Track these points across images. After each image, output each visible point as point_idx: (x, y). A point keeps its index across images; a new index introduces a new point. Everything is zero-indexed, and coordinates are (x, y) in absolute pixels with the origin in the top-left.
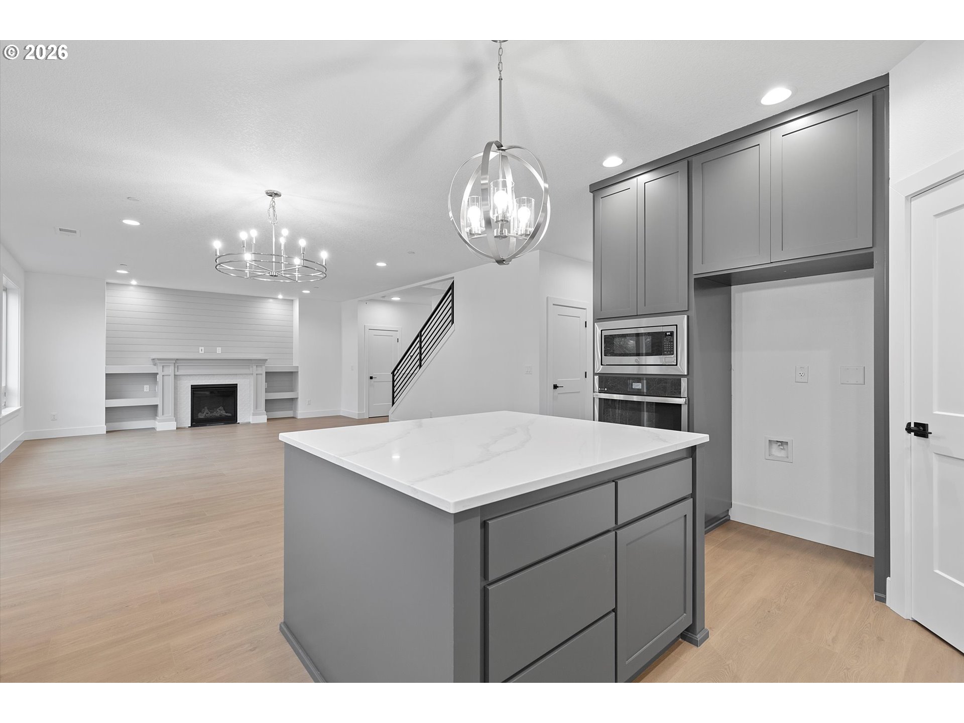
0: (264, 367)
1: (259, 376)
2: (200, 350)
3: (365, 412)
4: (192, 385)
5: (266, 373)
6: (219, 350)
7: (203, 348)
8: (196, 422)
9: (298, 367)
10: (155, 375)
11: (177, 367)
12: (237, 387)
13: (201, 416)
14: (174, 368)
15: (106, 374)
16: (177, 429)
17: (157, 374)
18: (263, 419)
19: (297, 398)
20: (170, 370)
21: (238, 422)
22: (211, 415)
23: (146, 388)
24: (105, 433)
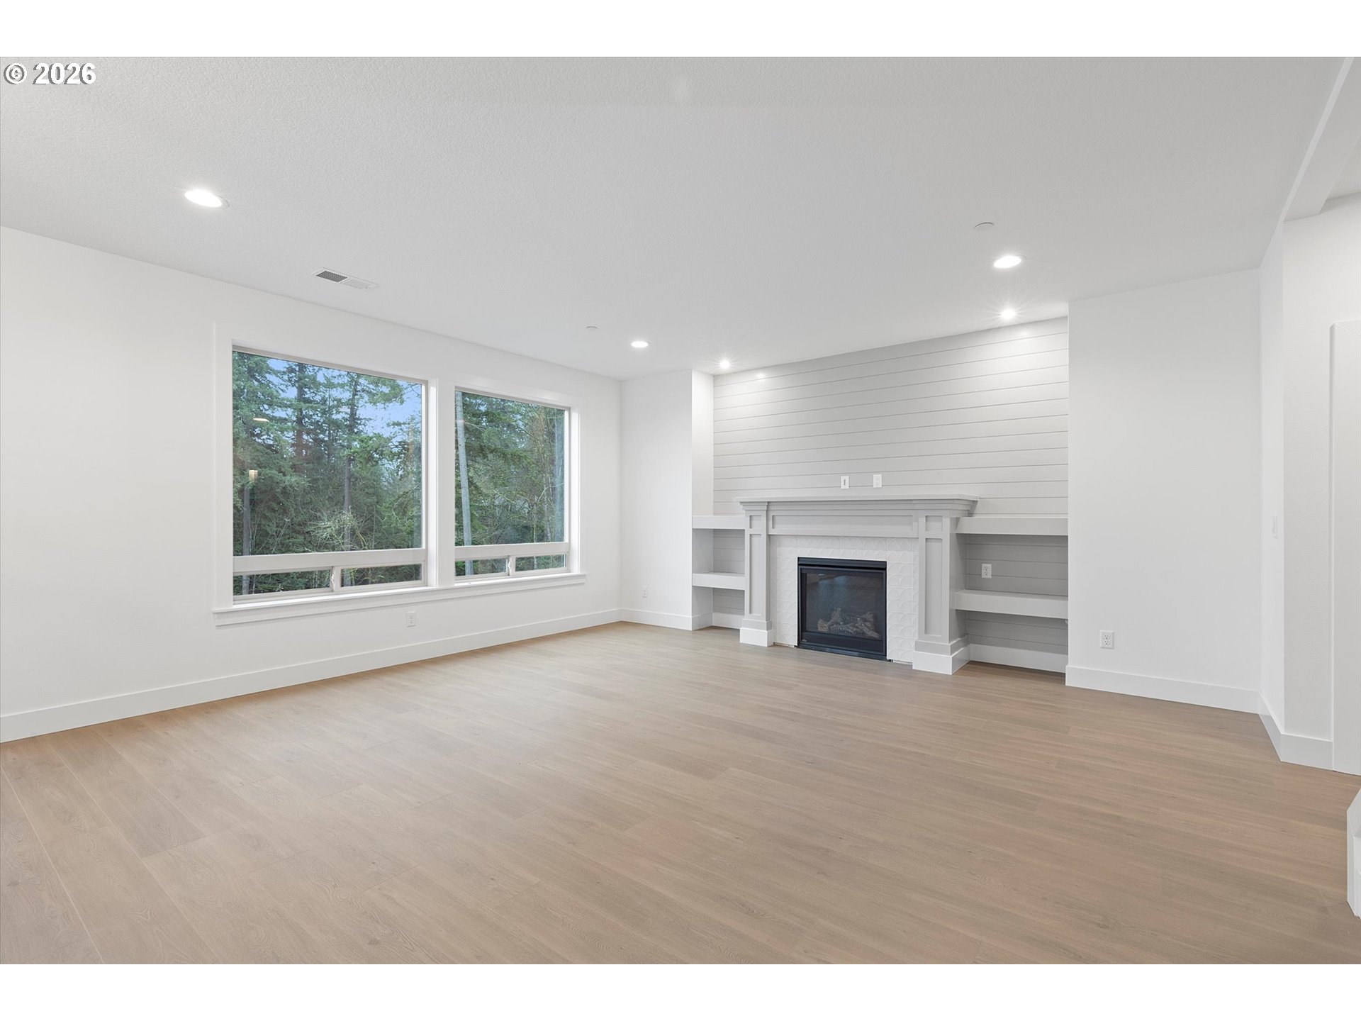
1: (934, 545)
2: (847, 482)
4: (799, 558)
5: (957, 536)
6: (877, 480)
7: (847, 478)
8: (810, 639)
10: (741, 534)
11: (771, 520)
12: (885, 570)
14: (767, 520)
17: (744, 531)
18: (942, 663)
20: (761, 526)
21: (888, 658)
24: (692, 628)
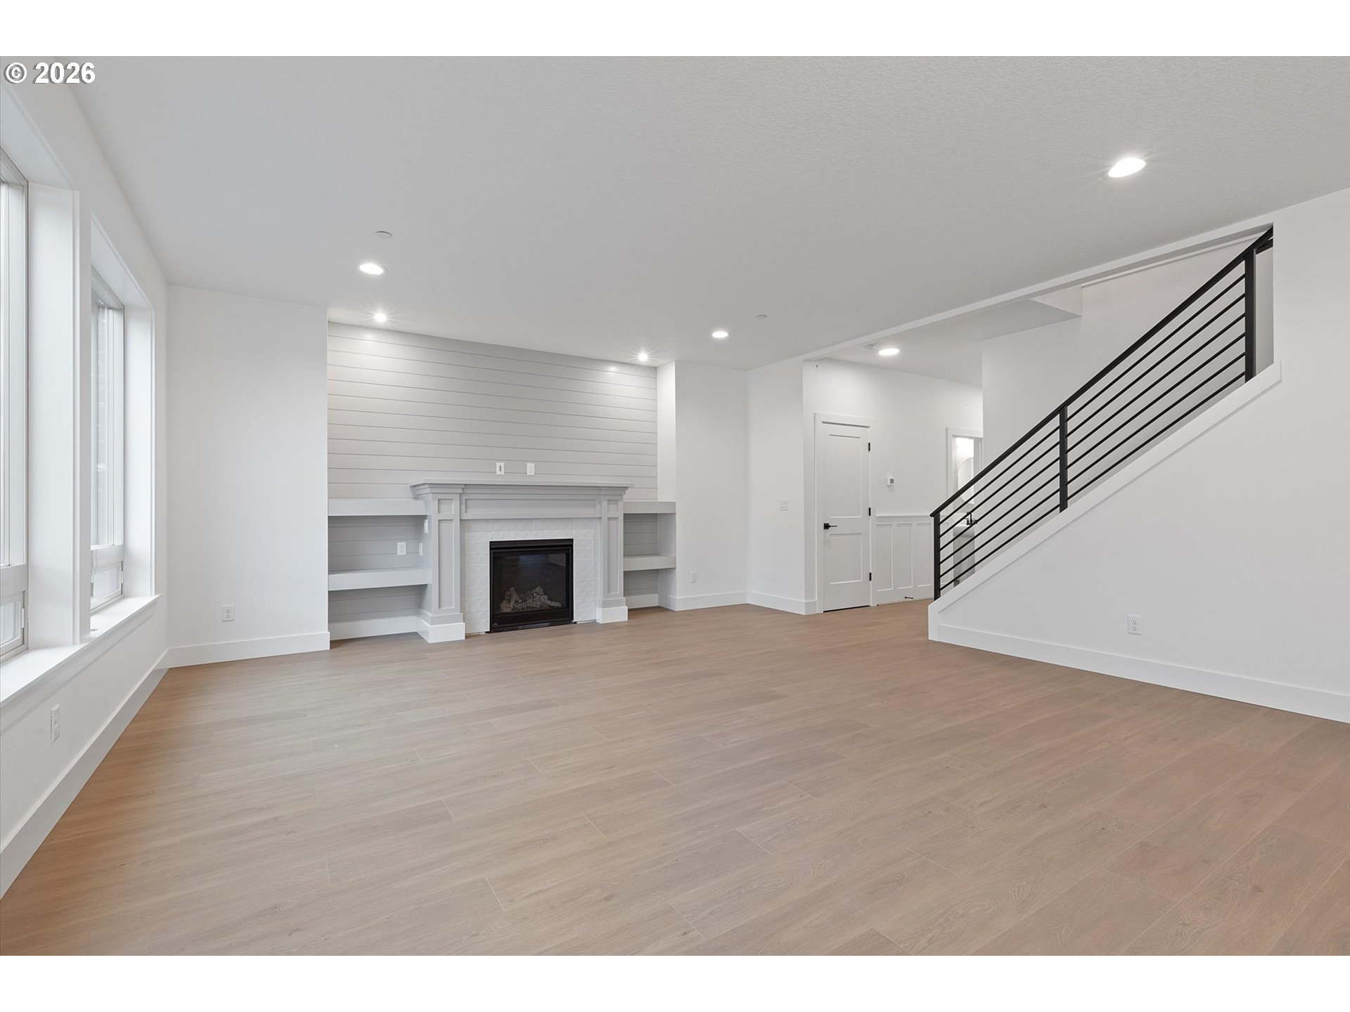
0: (621, 504)
1: (613, 522)
2: (503, 469)
3: (816, 600)
4: (491, 542)
5: (626, 516)
6: (531, 468)
7: (502, 464)
8: (502, 621)
9: (675, 503)
10: (419, 520)
11: (465, 504)
12: (572, 546)
13: (507, 608)
14: (461, 504)
15: (330, 518)
16: (466, 637)
17: (424, 517)
18: (620, 614)
19: (675, 568)
20: (452, 509)
21: (575, 621)
22: (524, 605)
23: (401, 548)
24: (328, 647)
